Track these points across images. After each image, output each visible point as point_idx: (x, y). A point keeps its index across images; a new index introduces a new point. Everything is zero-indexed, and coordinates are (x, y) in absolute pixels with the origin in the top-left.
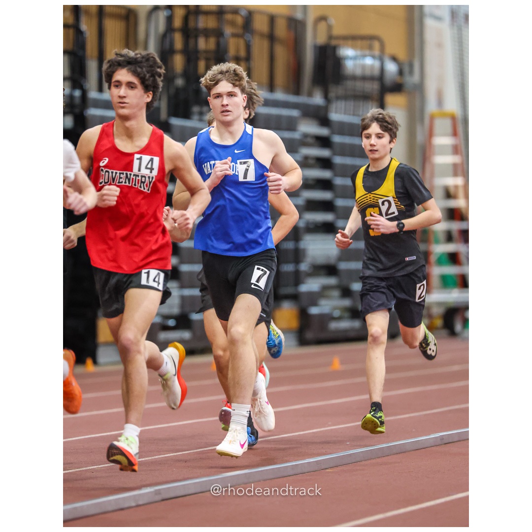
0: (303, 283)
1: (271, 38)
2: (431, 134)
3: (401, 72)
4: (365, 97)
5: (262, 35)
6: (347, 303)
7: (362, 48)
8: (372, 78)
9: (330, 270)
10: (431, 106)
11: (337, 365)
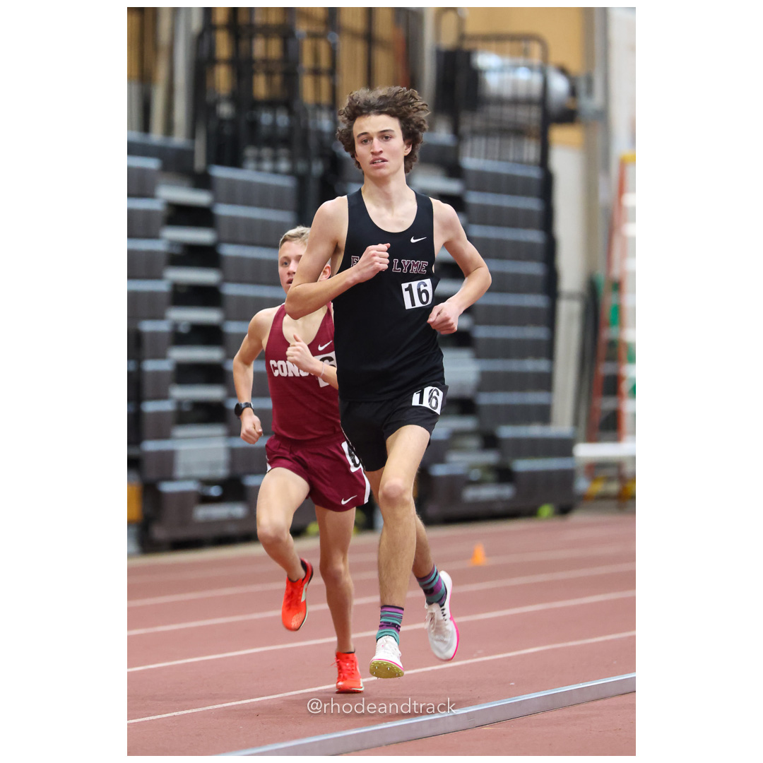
1: (369, 38)
2: (621, 190)
3: (573, 92)
4: (518, 132)
5: (354, 34)
6: (491, 457)
7: (512, 54)
8: (528, 102)
9: (463, 406)
10: (621, 146)
11: (480, 556)
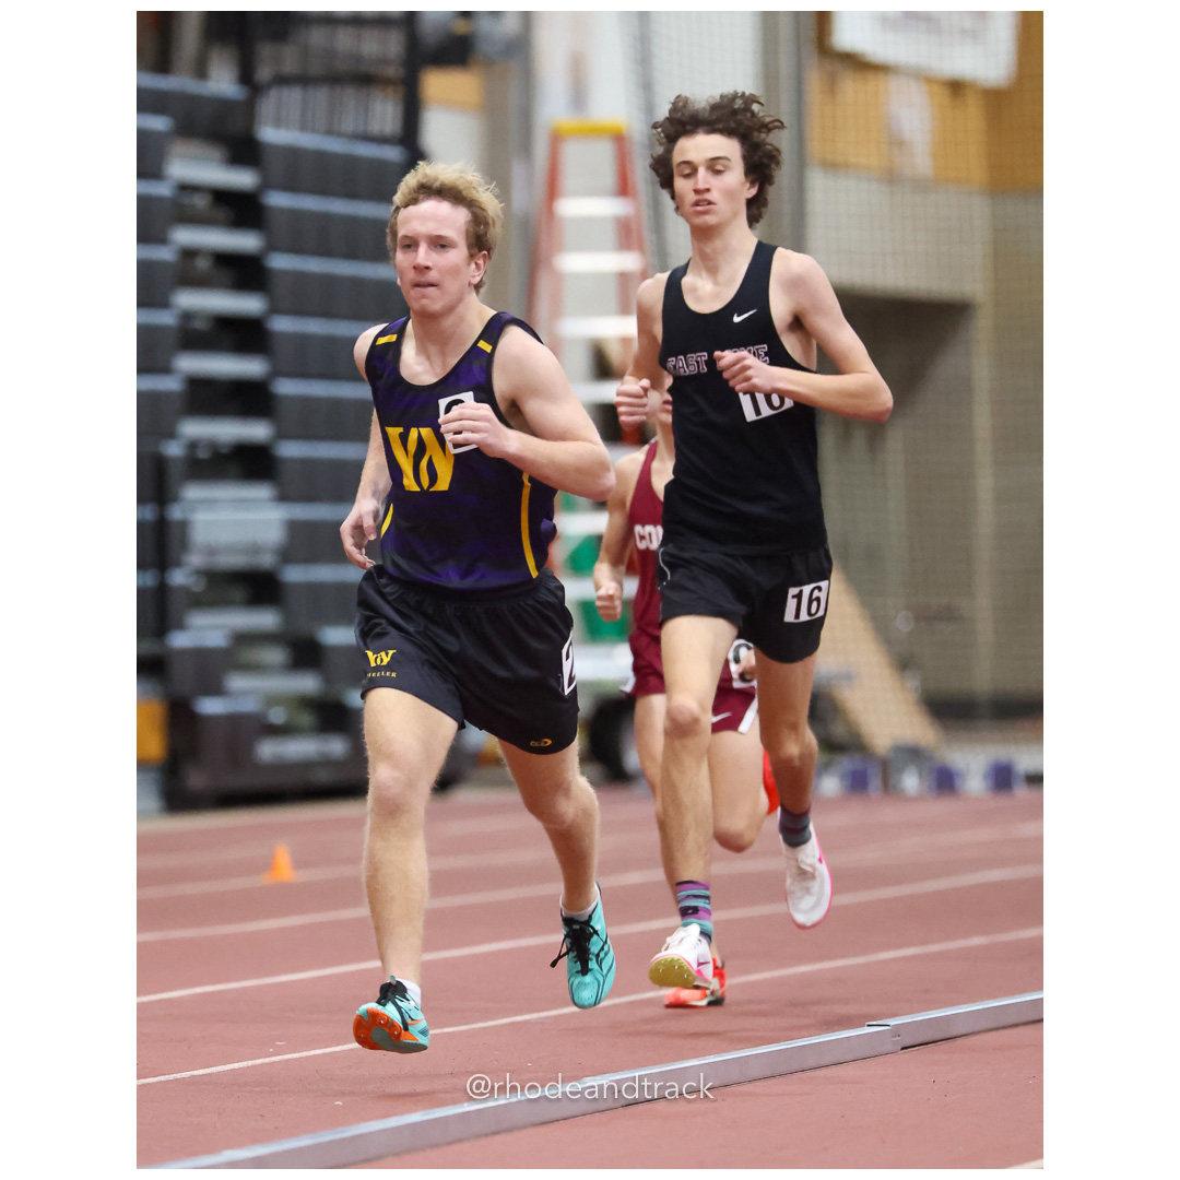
0: (181, 626)
2: (553, 191)
4: (364, 79)
6: (307, 683)
8: (383, 21)
9: (258, 586)
10: (553, 108)
11: (285, 869)
